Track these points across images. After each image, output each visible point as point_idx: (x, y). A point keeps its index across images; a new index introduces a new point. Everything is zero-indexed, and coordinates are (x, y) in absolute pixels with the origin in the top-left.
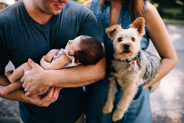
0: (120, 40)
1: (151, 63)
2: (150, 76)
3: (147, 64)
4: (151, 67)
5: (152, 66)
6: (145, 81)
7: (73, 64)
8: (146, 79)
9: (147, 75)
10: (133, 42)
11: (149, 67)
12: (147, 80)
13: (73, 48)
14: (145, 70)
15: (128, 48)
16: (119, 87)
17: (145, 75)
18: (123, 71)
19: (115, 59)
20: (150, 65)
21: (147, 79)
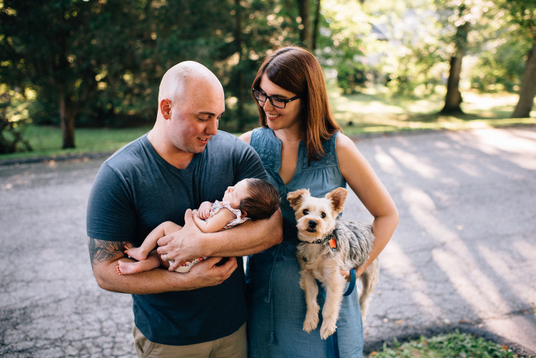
0: (305, 212)
1: (355, 233)
2: (359, 252)
3: (349, 237)
4: (356, 239)
5: (357, 236)
6: (355, 262)
7: (239, 221)
8: (355, 258)
9: (354, 252)
10: (321, 219)
11: (353, 240)
12: (358, 260)
13: (237, 195)
14: (349, 247)
15: (315, 227)
16: (319, 283)
17: (351, 253)
18: (316, 258)
19: (302, 241)
20: (354, 236)
21: (358, 258)
